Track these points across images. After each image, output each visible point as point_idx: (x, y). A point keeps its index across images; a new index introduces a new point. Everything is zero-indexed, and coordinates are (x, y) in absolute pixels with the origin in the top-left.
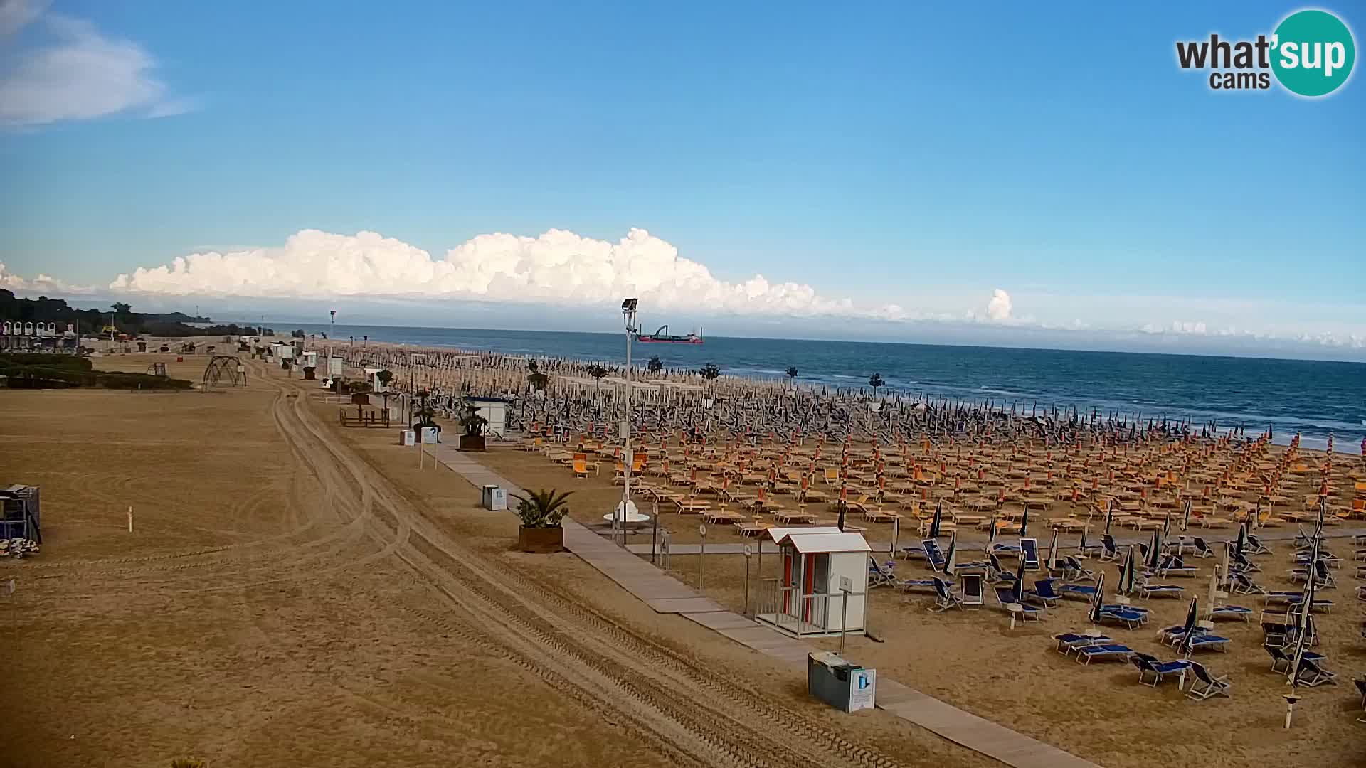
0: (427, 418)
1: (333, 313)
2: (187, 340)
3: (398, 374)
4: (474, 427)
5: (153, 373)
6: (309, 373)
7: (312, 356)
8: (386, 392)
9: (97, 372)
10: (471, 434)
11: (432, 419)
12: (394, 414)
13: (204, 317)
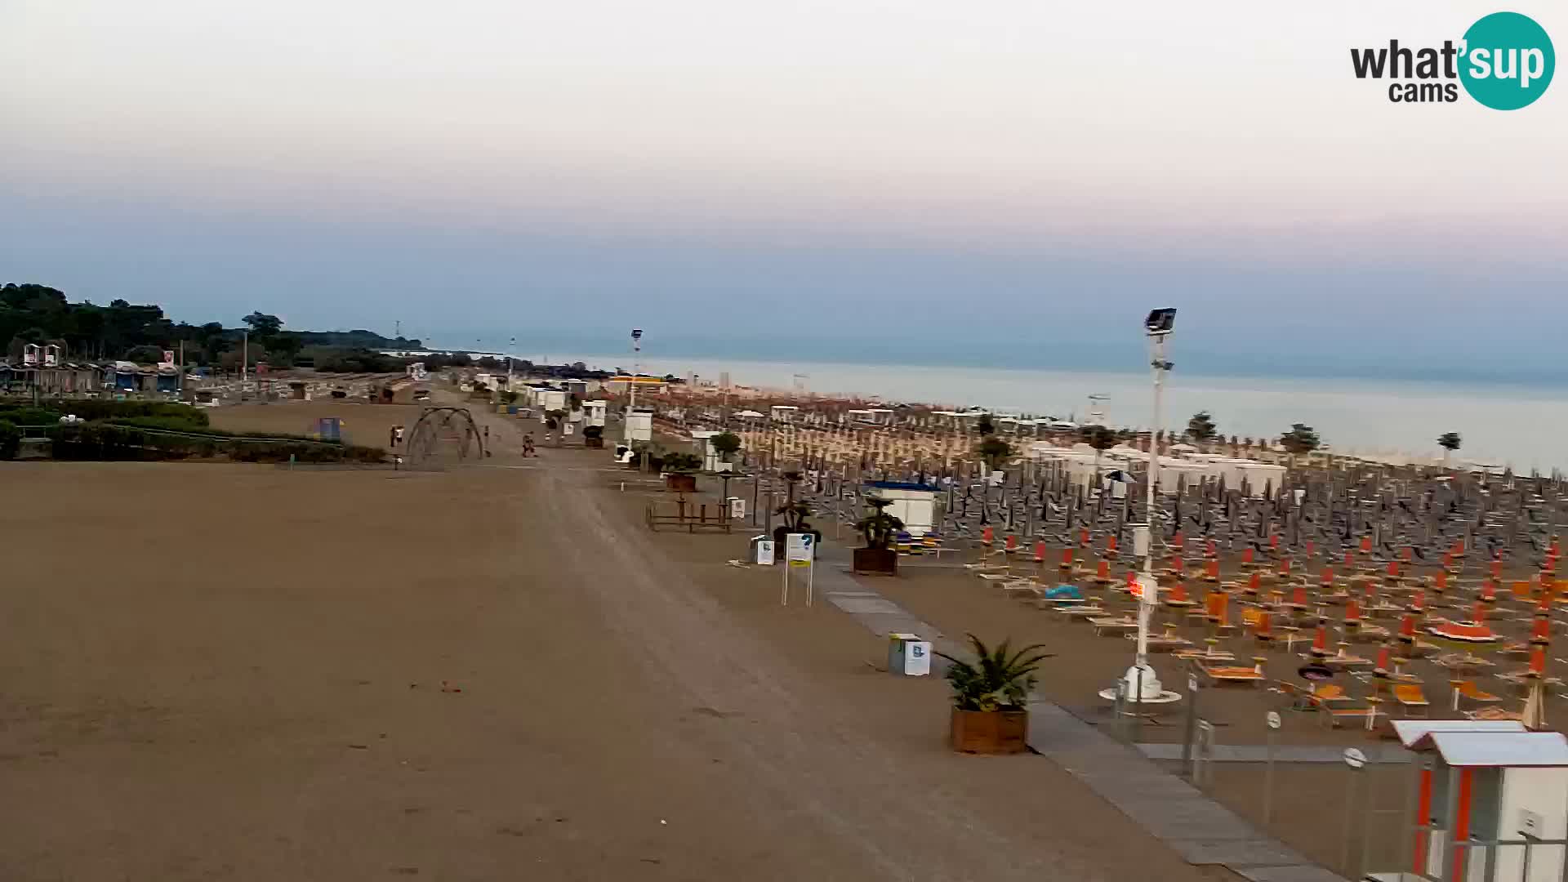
0: (798, 518)
1: (636, 334)
2: (382, 379)
3: (747, 440)
4: (878, 533)
5: (317, 435)
6: (593, 436)
7: (598, 409)
8: (726, 472)
9: (220, 433)
10: (873, 544)
11: (806, 520)
12: (739, 509)
13: (408, 339)
